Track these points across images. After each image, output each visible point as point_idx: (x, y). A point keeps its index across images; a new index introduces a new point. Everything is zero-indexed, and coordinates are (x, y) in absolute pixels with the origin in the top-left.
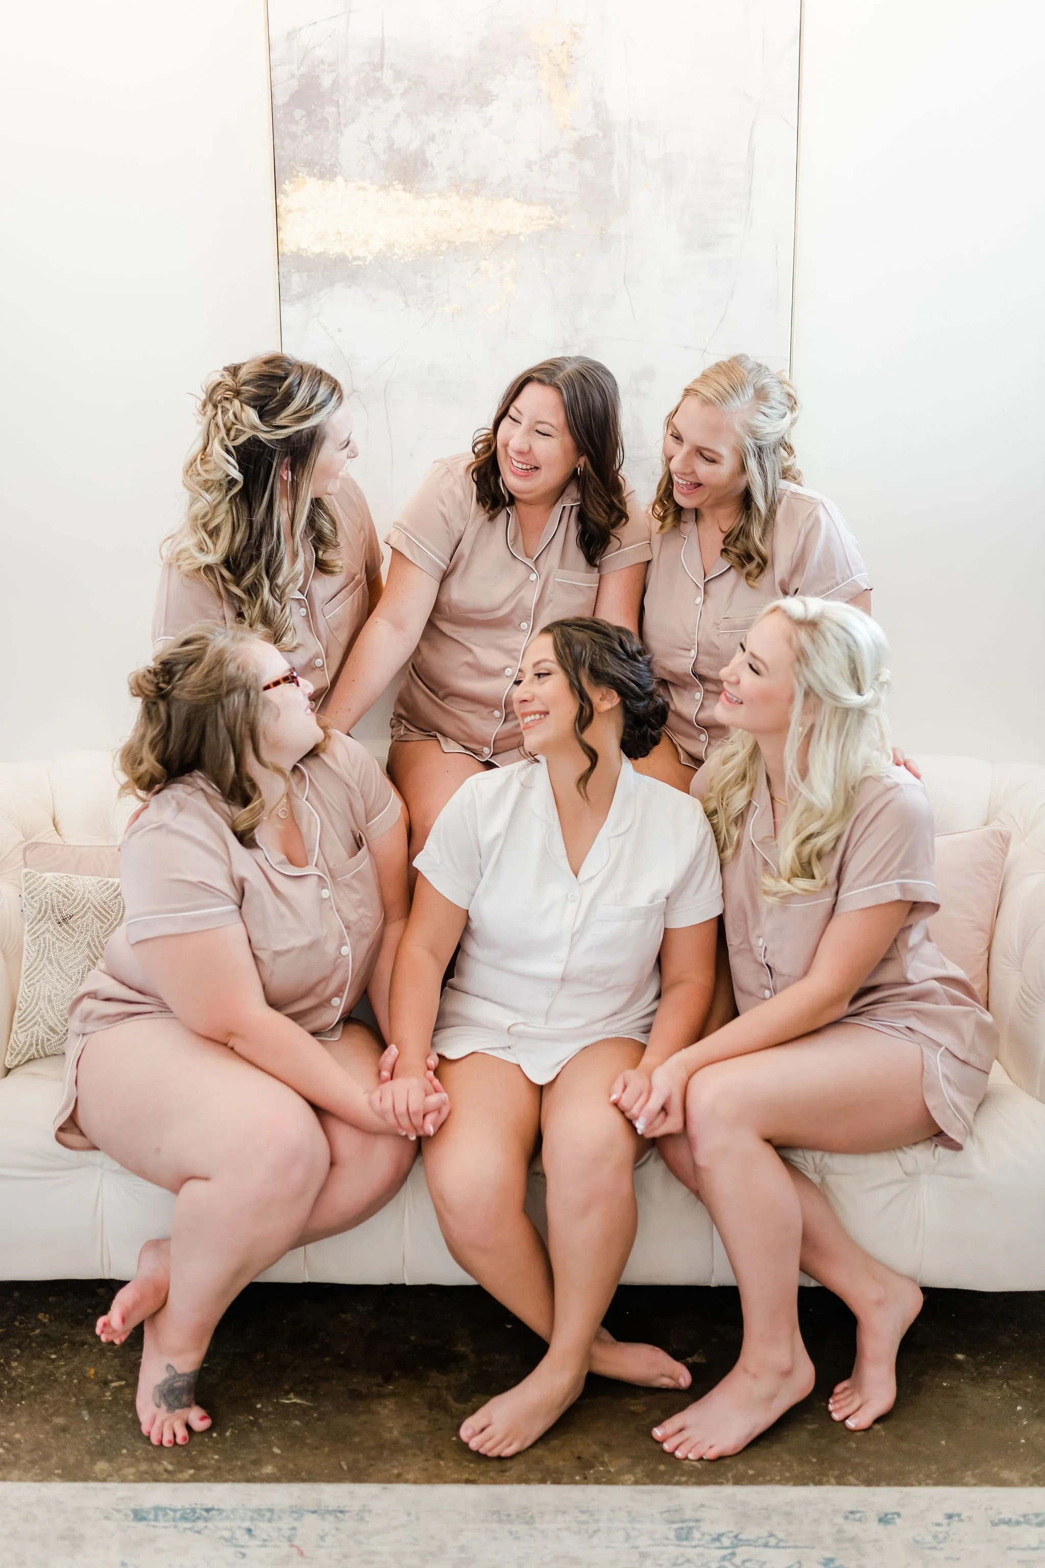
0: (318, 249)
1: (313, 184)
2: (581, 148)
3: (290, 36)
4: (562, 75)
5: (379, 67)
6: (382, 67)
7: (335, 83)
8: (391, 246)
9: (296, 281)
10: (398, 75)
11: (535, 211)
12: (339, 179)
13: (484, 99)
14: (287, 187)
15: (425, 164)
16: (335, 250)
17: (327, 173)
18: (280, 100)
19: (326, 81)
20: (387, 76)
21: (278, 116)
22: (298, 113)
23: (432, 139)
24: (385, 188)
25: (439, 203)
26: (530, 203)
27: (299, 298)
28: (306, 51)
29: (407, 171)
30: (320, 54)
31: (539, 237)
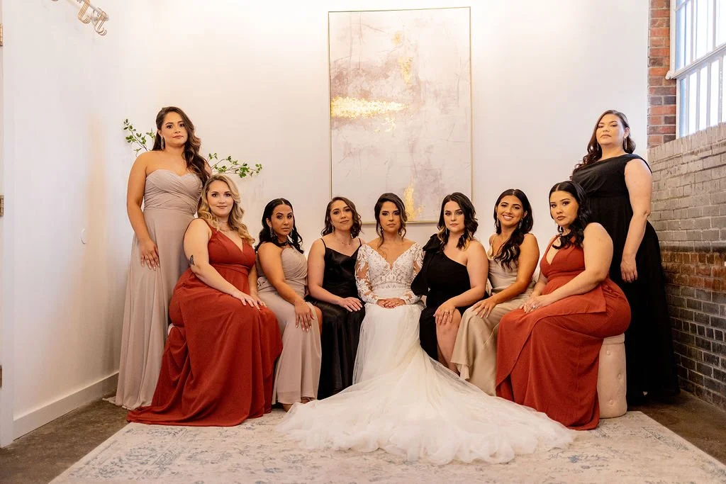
0: (342, 115)
1: (340, 99)
2: (412, 88)
3: (335, 62)
4: (407, 70)
6: (359, 69)
7: (347, 74)
8: (361, 114)
9: (335, 124)
10: (363, 71)
11: (400, 105)
12: (348, 98)
13: (387, 77)
14: (334, 100)
15: (371, 93)
16: (347, 115)
17: (344, 96)
18: (332, 78)
19: (345, 73)
20: (361, 72)
21: (332, 81)
23: (372, 87)
24: (359, 100)
25: (374, 103)
26: (399, 103)
27: (336, 128)
28: (340, 66)
29: (365, 95)
30: (343, 66)
31: (401, 111)
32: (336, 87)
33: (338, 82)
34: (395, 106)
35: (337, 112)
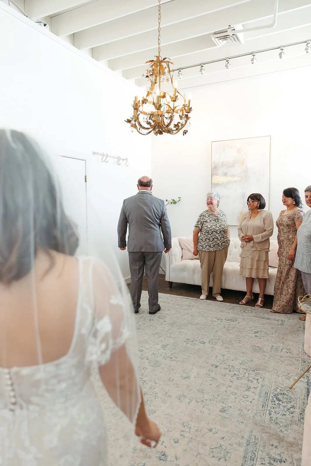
0: (216, 183)
1: (216, 176)
2: (244, 171)
3: (214, 162)
4: (243, 164)
5: (223, 164)
7: (218, 166)
8: (223, 182)
9: (213, 186)
10: (225, 165)
11: (239, 178)
12: (218, 176)
13: (234, 167)
14: (213, 176)
15: (227, 174)
16: (218, 183)
17: (217, 175)
18: (212, 168)
19: (217, 166)
22: (214, 169)
23: (228, 171)
24: (223, 176)
25: (229, 178)
26: (239, 177)
27: (213, 188)
28: (215, 163)
29: (225, 174)
30: (217, 163)
31: (240, 181)
32: (213, 171)
33: (214, 170)
34: (236, 179)
35: (214, 181)
